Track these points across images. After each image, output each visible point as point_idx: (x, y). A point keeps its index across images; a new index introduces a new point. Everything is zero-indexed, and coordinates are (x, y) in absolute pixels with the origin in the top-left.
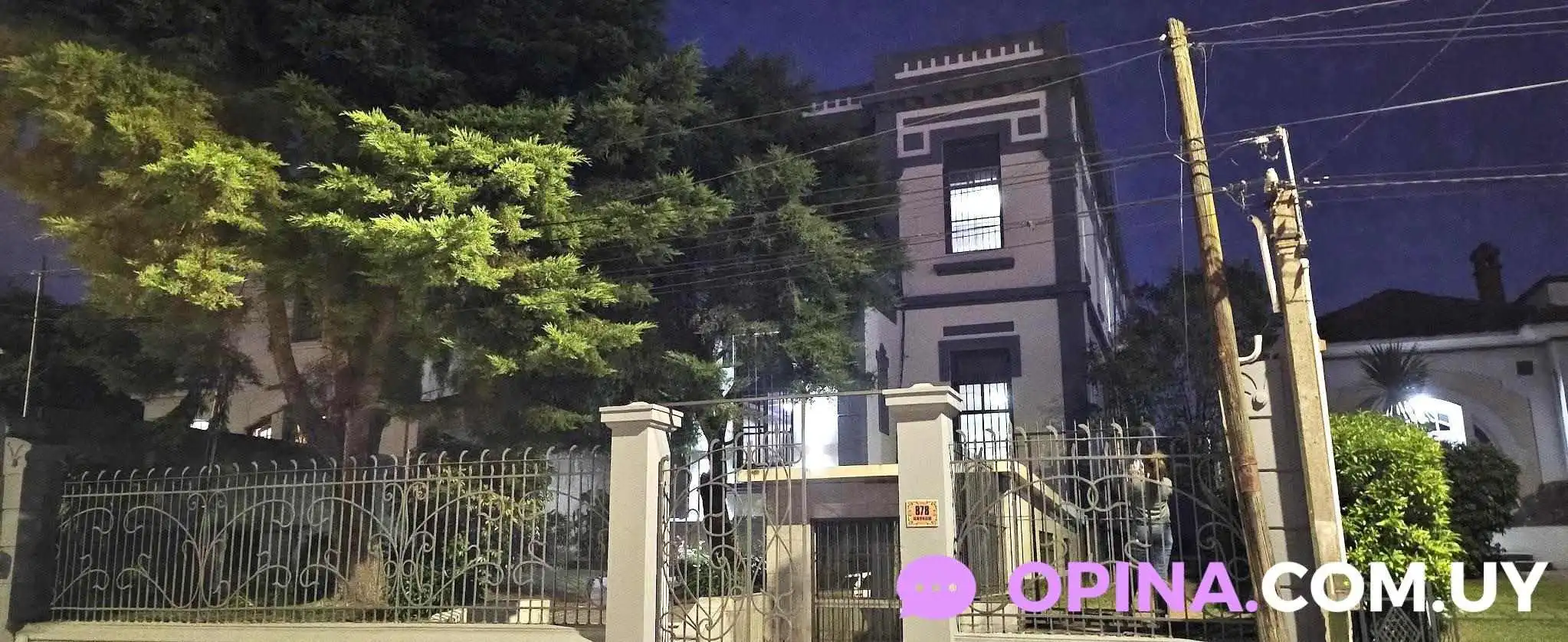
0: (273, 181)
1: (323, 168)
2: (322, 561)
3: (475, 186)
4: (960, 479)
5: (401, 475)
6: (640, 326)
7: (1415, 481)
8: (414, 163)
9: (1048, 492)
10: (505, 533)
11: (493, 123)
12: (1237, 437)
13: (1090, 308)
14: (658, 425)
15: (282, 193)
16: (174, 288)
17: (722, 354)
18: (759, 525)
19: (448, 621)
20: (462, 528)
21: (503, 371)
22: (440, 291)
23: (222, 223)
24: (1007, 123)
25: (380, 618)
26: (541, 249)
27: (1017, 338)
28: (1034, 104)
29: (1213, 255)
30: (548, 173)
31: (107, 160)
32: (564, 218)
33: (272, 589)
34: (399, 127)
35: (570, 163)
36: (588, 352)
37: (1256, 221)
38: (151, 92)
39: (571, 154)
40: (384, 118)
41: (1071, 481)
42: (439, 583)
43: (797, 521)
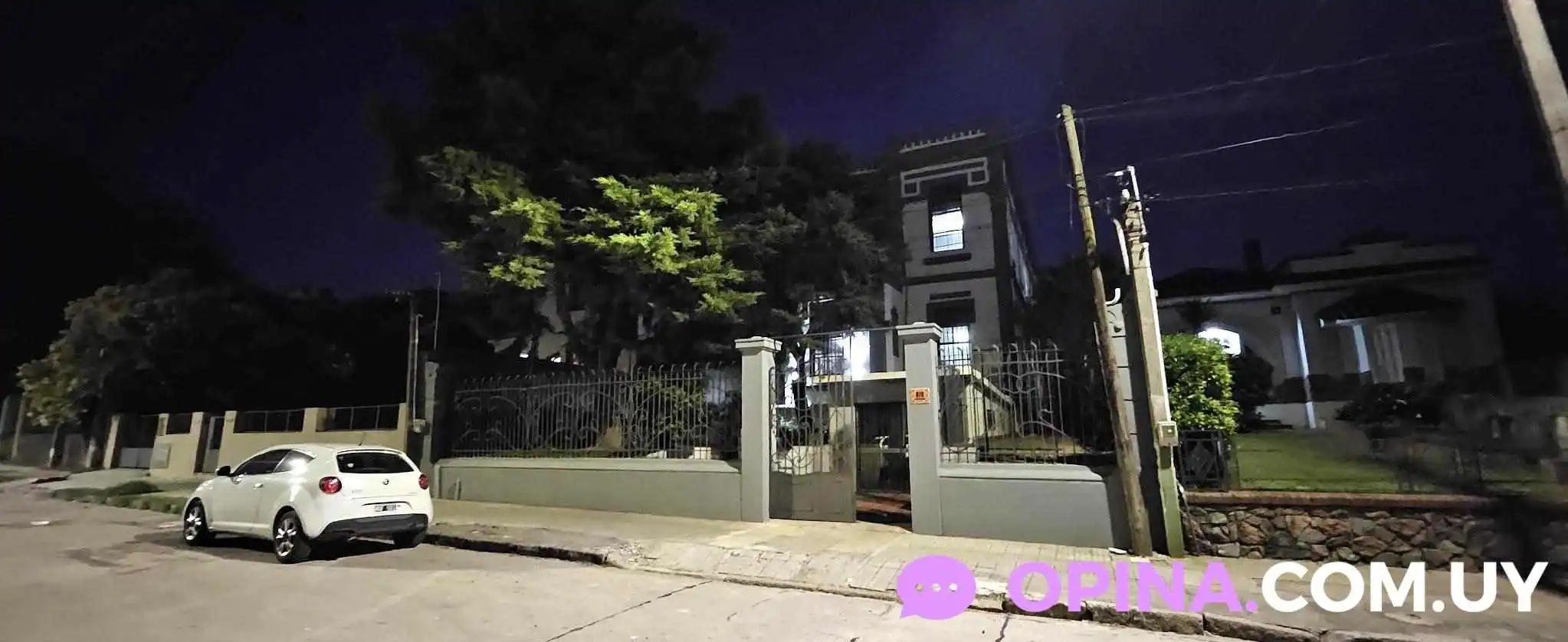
0: (558, 218)
1: (583, 210)
2: (589, 425)
3: (664, 217)
4: (941, 379)
5: (629, 379)
6: (757, 294)
7: (1211, 372)
8: (631, 205)
9: (994, 388)
10: (686, 412)
11: (674, 182)
12: (1105, 348)
13: (1015, 281)
14: (768, 349)
15: (562, 225)
16: (508, 278)
17: (802, 312)
18: (826, 408)
19: (656, 458)
20: (662, 410)
21: (682, 320)
22: (647, 276)
23: (532, 242)
24: (965, 176)
25: (621, 456)
26: (701, 251)
27: (973, 300)
28: (981, 164)
29: (1090, 242)
30: (704, 209)
31: (474, 210)
32: (713, 234)
33: (564, 441)
34: (623, 185)
35: (716, 202)
36: (728, 309)
37: (1116, 222)
38: (494, 172)
39: (716, 198)
40: (615, 181)
41: (1006, 376)
42: (651, 437)
43: (848, 405)
